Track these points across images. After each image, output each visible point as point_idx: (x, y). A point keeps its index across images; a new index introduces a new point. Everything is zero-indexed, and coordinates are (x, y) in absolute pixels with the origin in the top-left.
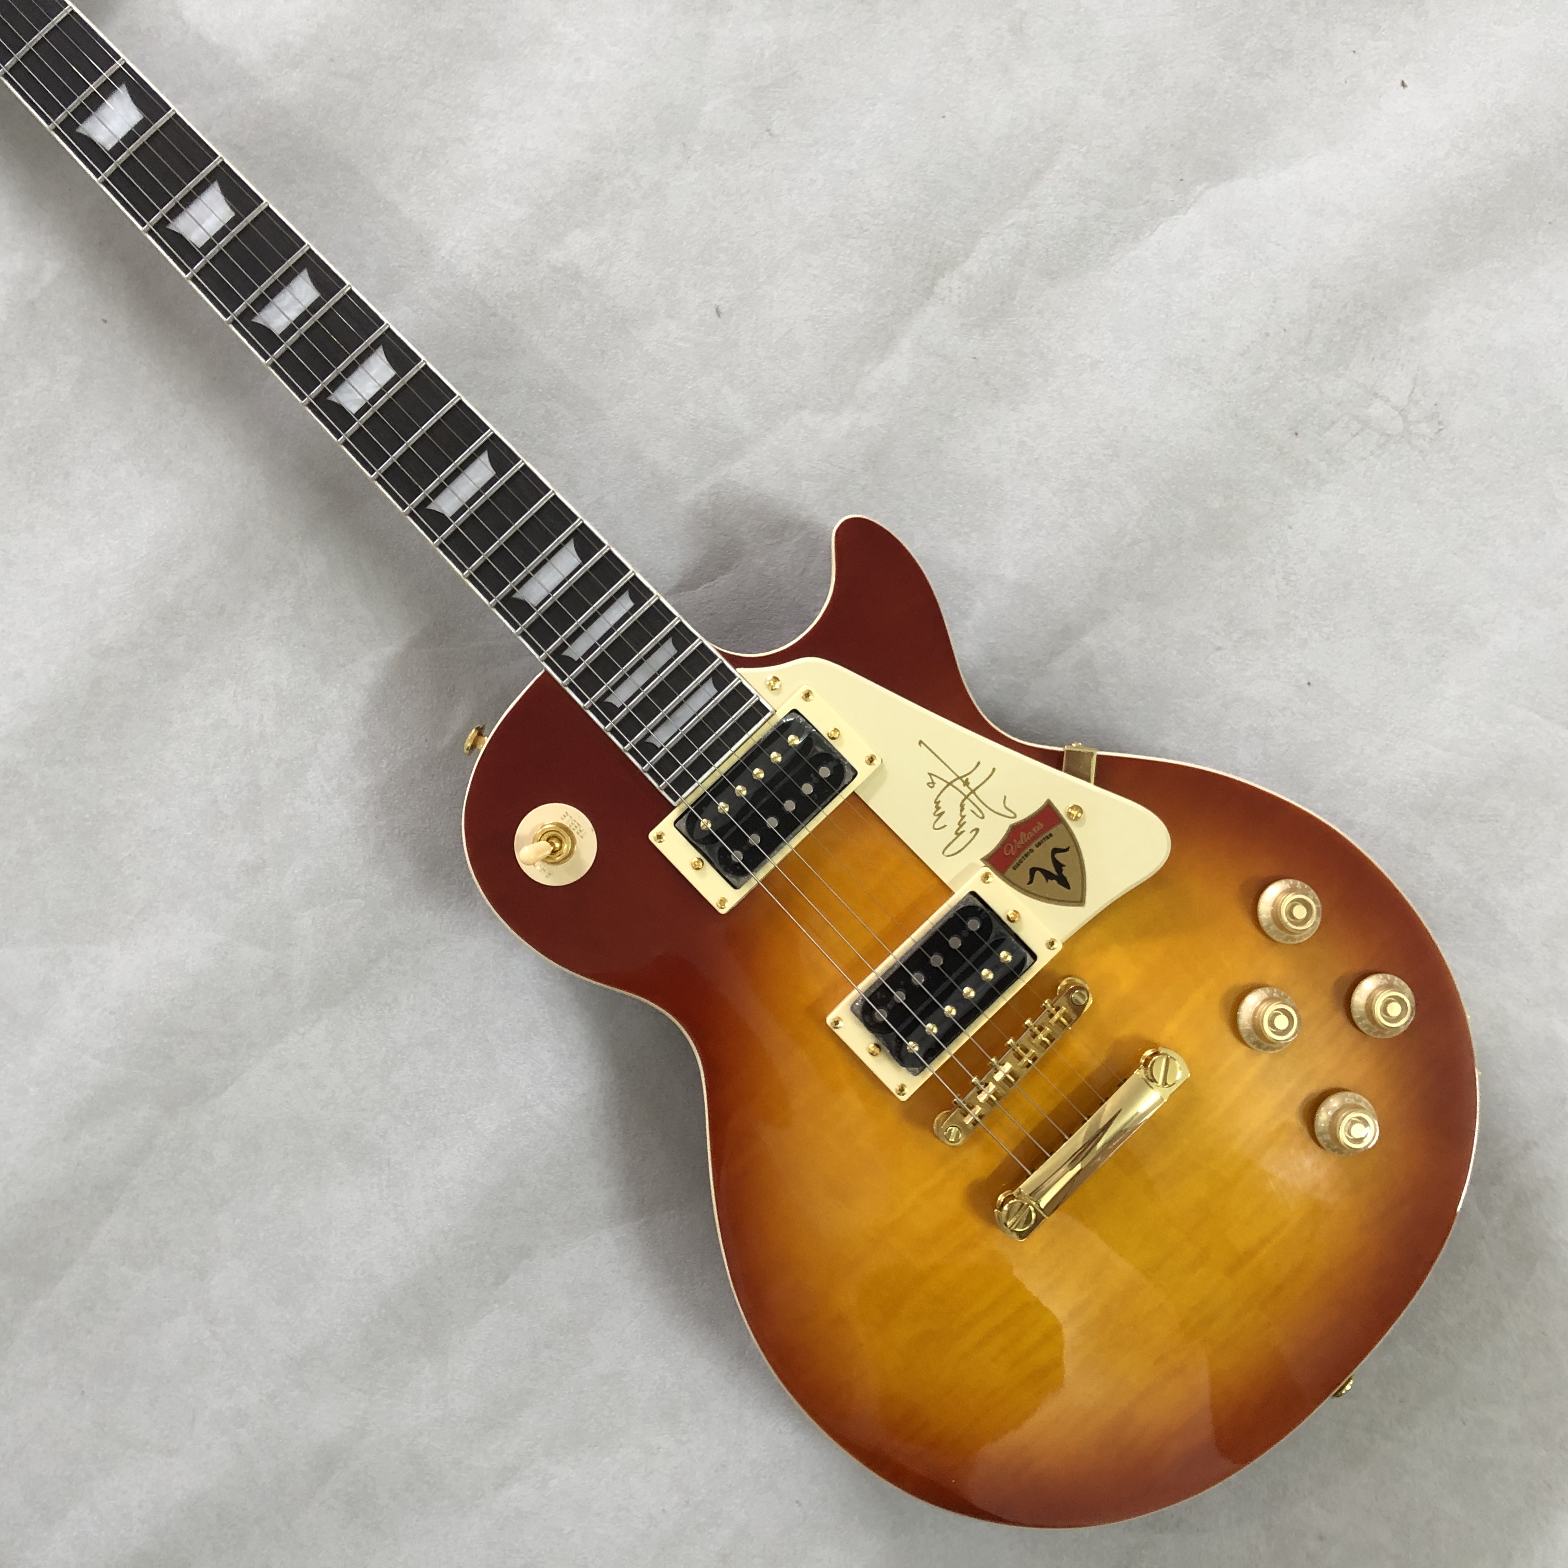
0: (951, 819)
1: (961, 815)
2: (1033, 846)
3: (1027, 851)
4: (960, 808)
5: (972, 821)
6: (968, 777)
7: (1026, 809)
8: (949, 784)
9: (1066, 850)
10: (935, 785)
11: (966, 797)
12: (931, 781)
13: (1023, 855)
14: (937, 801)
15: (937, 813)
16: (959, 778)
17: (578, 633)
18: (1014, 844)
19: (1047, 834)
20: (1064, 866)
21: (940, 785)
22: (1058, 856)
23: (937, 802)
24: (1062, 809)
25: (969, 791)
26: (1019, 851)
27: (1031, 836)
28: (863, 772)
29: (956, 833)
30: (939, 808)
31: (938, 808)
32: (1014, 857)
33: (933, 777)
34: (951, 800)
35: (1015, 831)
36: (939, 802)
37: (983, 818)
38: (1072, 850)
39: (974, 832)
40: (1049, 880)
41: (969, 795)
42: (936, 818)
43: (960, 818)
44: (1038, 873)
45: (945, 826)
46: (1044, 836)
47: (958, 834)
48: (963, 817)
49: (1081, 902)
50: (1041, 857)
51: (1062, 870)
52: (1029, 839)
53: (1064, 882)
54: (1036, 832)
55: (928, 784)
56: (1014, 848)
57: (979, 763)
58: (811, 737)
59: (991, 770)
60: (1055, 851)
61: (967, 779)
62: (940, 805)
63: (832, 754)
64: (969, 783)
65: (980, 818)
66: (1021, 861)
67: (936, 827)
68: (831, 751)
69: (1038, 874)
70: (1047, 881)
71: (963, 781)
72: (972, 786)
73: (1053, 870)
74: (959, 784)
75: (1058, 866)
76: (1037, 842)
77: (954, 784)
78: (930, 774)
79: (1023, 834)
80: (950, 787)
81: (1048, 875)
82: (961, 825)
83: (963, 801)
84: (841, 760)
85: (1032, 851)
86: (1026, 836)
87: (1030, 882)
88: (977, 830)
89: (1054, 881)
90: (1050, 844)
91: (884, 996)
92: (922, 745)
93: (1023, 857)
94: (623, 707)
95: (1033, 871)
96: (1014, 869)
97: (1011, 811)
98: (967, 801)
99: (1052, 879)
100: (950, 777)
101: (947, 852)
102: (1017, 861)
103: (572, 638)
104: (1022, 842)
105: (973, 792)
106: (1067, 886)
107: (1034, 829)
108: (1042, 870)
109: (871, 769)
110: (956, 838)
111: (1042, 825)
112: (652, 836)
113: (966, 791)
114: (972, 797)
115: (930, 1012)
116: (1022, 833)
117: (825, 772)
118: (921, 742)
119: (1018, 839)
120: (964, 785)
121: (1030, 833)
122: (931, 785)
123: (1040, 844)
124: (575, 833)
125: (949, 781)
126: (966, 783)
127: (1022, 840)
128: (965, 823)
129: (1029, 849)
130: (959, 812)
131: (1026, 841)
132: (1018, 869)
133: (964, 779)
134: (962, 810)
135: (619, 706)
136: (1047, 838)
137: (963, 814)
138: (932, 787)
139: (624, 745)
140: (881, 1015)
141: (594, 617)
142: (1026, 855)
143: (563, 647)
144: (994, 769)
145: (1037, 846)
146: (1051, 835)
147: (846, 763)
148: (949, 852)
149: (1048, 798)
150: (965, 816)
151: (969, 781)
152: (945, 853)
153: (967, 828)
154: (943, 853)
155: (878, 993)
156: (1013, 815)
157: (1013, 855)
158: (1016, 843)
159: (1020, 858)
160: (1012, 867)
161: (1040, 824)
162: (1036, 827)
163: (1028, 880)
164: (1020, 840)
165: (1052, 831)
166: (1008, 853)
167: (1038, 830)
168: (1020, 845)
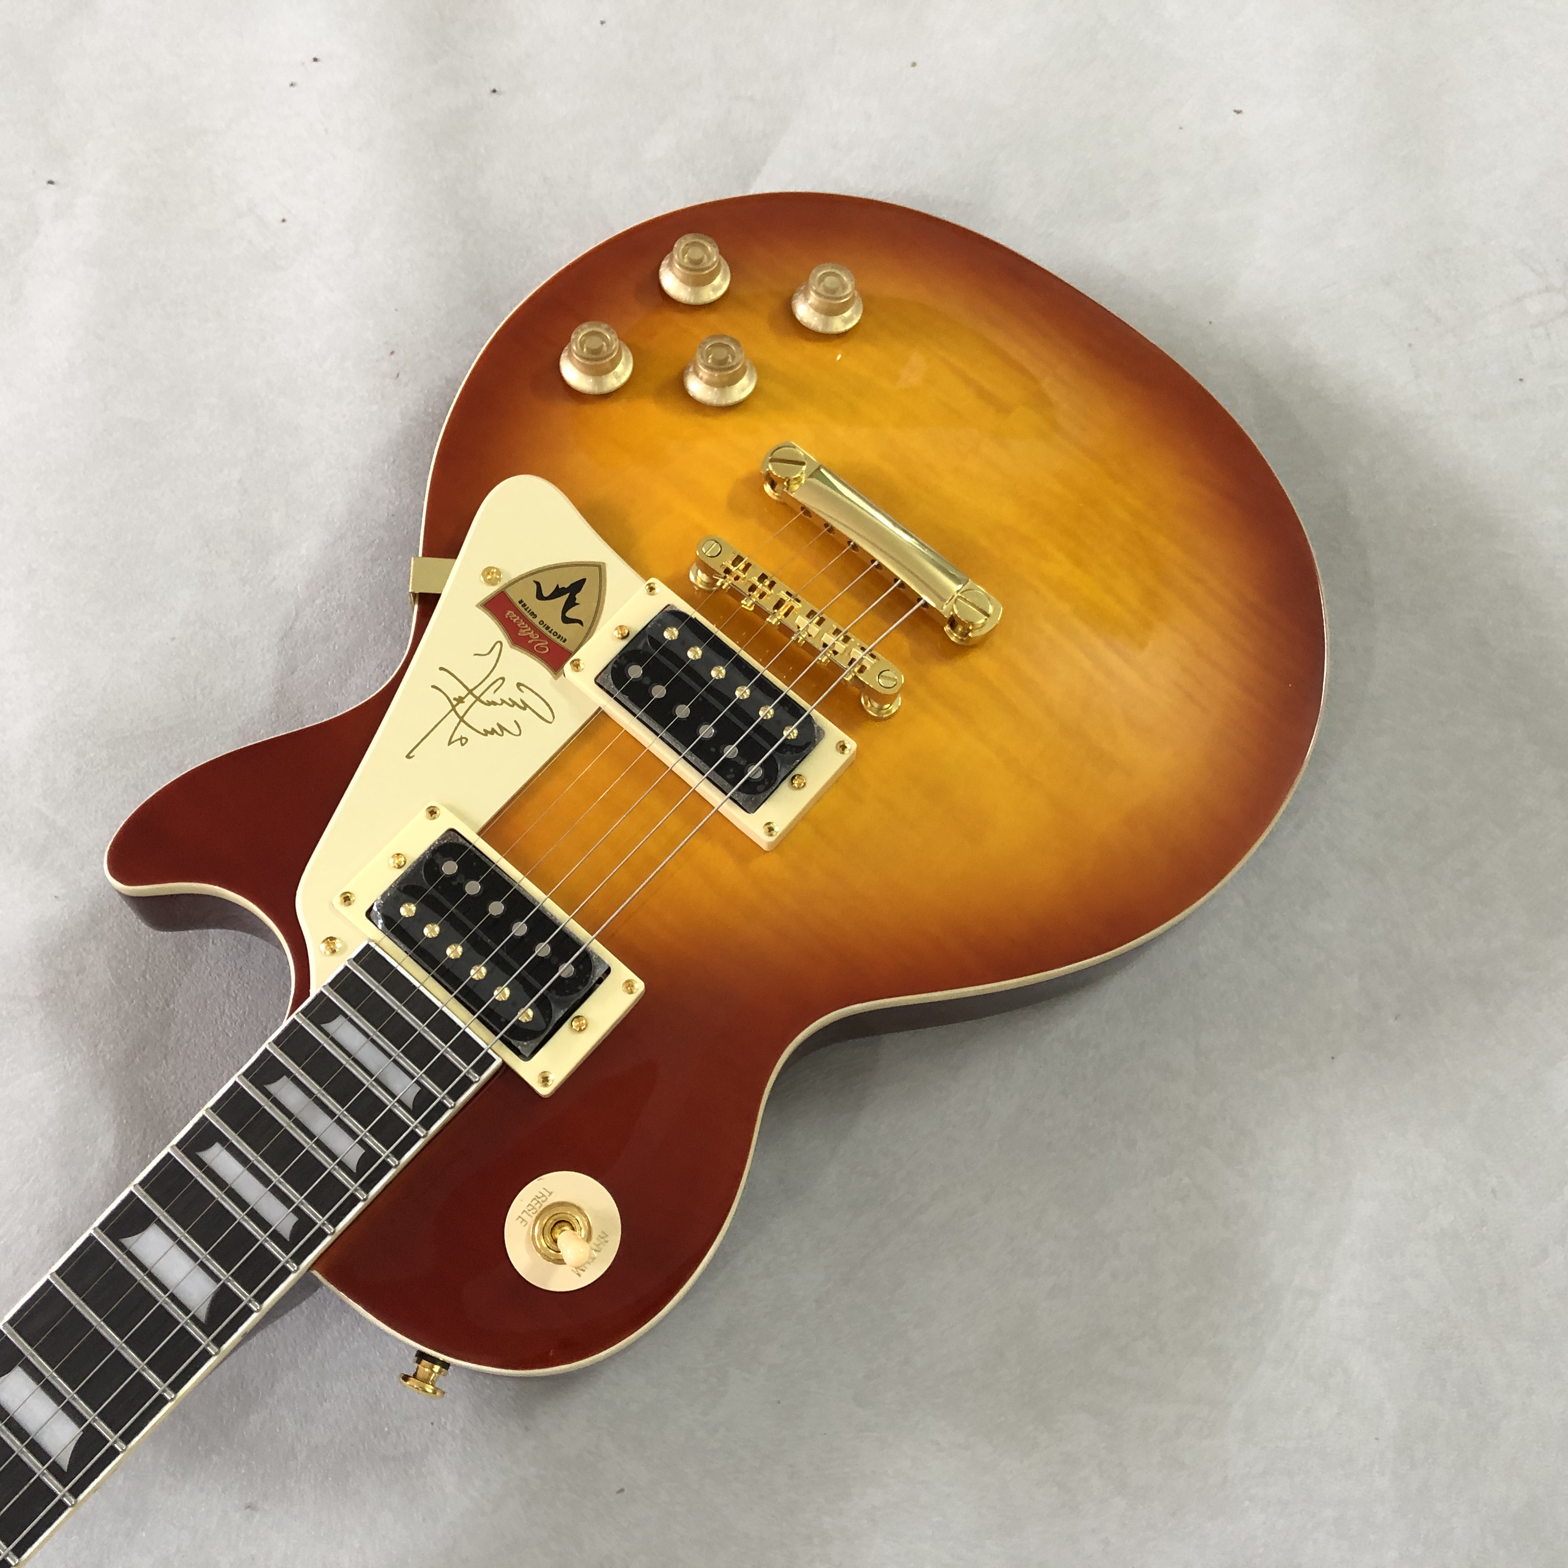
0: (506, 716)
1: (501, 704)
2: (536, 622)
3: (541, 628)
4: (493, 706)
5: (509, 691)
6: (452, 699)
7: (491, 630)
8: (462, 719)
9: (538, 584)
10: (463, 736)
11: (478, 699)
12: (459, 741)
13: (547, 632)
14: (484, 733)
15: (500, 732)
16: (454, 708)
17: (255, 1216)
18: (535, 643)
19: (520, 606)
20: (558, 586)
21: (463, 730)
22: (546, 593)
23: (486, 733)
24: (489, 591)
25: (470, 696)
26: (543, 636)
27: (523, 623)
28: (449, 823)
29: (524, 709)
30: (493, 729)
31: (493, 732)
33: (452, 741)
34: (481, 716)
35: (518, 641)
36: (485, 730)
37: (503, 679)
38: (537, 578)
39: (522, 687)
40: (576, 602)
41: (474, 696)
42: (505, 732)
43: (504, 705)
45: (515, 721)
46: (522, 609)
47: (525, 707)
48: (503, 702)
49: (600, 568)
50: (550, 612)
51: (563, 588)
52: (527, 626)
53: (578, 586)
54: (518, 618)
55: (462, 745)
56: (539, 642)
57: (433, 687)
58: (402, 889)
59: (442, 672)
60: (540, 596)
61: (455, 699)
62: (490, 730)
63: (424, 862)
64: (460, 697)
65: (503, 682)
66: (555, 634)
67: (517, 732)
68: (422, 861)
69: (570, 614)
70: (576, 604)
71: (457, 704)
72: (463, 692)
73: (565, 598)
74: (461, 709)
75: (558, 592)
76: (530, 617)
77: (461, 715)
78: (450, 743)
79: (522, 633)
80: (465, 718)
81: (571, 603)
82: (514, 704)
83: (482, 702)
84: (432, 848)
85: (541, 622)
86: (523, 629)
87: (581, 622)
88: (519, 685)
89: (576, 596)
90: (534, 604)
91: (731, 770)
92: (411, 755)
93: (550, 632)
94: (362, 1143)
95: (566, 620)
96: (565, 640)
97: (493, 648)
98: (483, 698)
99: (575, 599)
100: (453, 719)
101: (550, 718)
102: (555, 638)
103: (263, 1224)
104: (531, 634)
105: (470, 692)
106: (583, 581)
107: (515, 620)
108: (565, 610)
109: (442, 811)
110: (530, 708)
111: (510, 612)
112: (544, 1091)
113: (470, 699)
114: (477, 692)
115: (744, 712)
116: (519, 634)
117: (450, 868)
118: (408, 757)
119: (528, 638)
120: (463, 702)
121: (519, 625)
122: (464, 741)
123: (533, 614)
124: (545, 1205)
125: (458, 720)
126: (460, 700)
127: (529, 634)
128: (510, 699)
130: (497, 706)
131: (529, 629)
132: (564, 637)
133: (455, 703)
134: (494, 703)
135: (360, 1151)
136: (524, 605)
137: (500, 702)
138: (467, 740)
139: (419, 1137)
140: (754, 771)
141: (233, 1195)
142: (548, 628)
143: (276, 1237)
144: (441, 669)
145: (535, 616)
146: (521, 602)
147: (437, 843)
148: (548, 716)
149: (477, 606)
150: (501, 700)
151: (457, 697)
152: (551, 721)
153: (517, 696)
154: (551, 723)
155: (728, 776)
156: (499, 644)
157: (547, 643)
158: (532, 641)
159: (551, 635)
160: (561, 643)
161: (508, 614)
162: (511, 619)
163: (578, 625)
164: (529, 635)
165: (516, 600)
166: (545, 649)
167: (515, 616)
168: (535, 636)
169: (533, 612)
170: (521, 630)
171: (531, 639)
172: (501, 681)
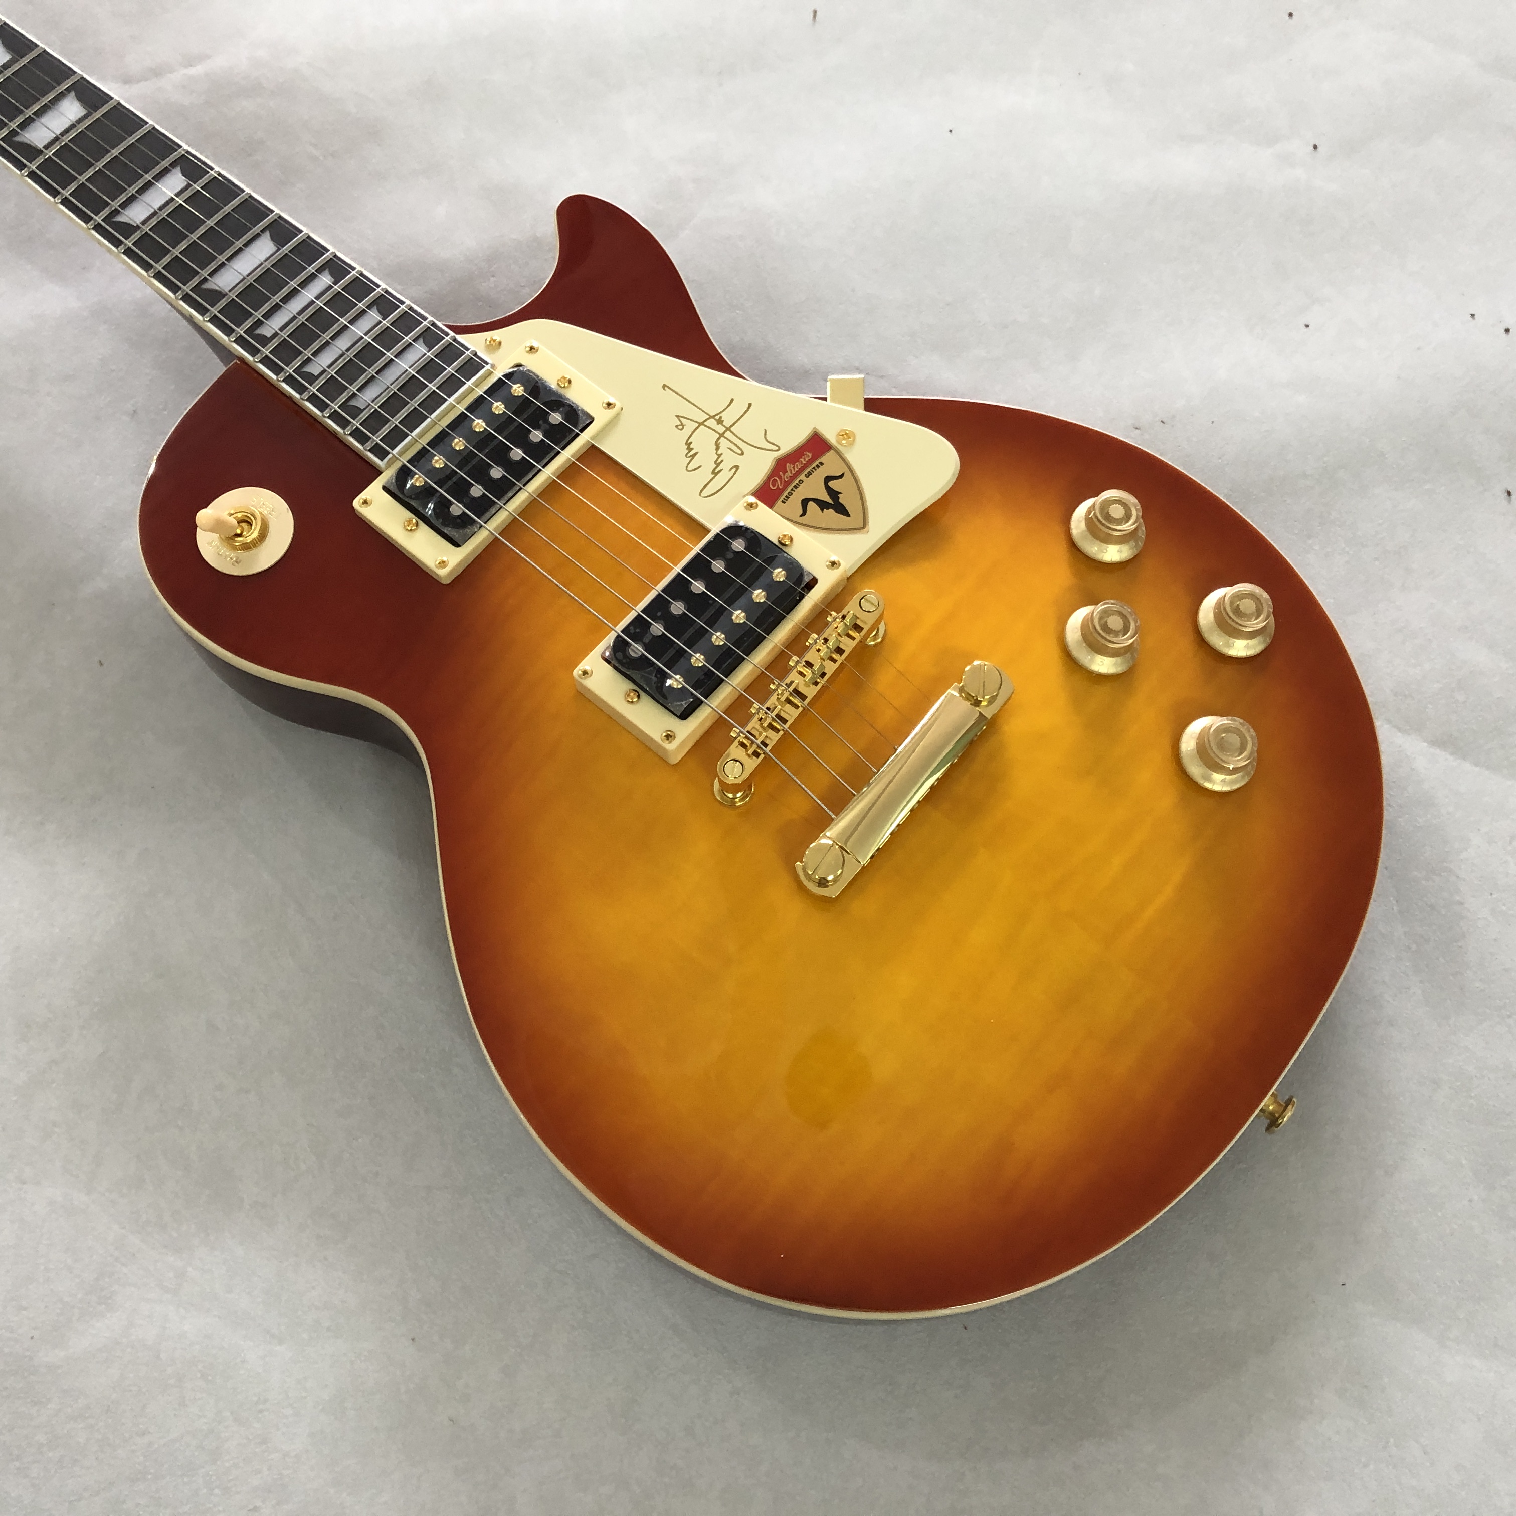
0: (706, 459)
1: (716, 453)
2: (802, 477)
3: (797, 482)
4: (715, 447)
5: (729, 459)
6: (721, 415)
7: (791, 441)
8: (702, 423)
9: (842, 476)
10: (685, 427)
11: (722, 435)
12: (679, 423)
13: (792, 487)
14: (689, 442)
15: (689, 455)
16: (711, 417)
17: (276, 308)
18: (780, 477)
19: (817, 463)
20: (840, 493)
21: (690, 426)
22: (831, 484)
23: (688, 444)
24: (830, 436)
25: (724, 429)
26: (787, 484)
27: (799, 467)
28: (601, 417)
29: (713, 473)
30: (692, 449)
31: (690, 449)
32: (782, 491)
33: (681, 418)
34: (704, 440)
35: (781, 464)
36: (691, 443)
37: (742, 454)
38: (848, 475)
39: (734, 470)
40: (825, 510)
41: (725, 432)
42: (690, 458)
43: (717, 457)
44: (811, 504)
45: (700, 467)
46: (814, 465)
47: (715, 473)
48: (720, 456)
49: (862, 528)
51: (838, 498)
52: (796, 470)
53: (841, 510)
54: (804, 462)
55: (677, 426)
56: (781, 481)
57: (732, 400)
58: (537, 384)
59: (747, 406)
60: (828, 479)
61: (721, 417)
62: (691, 446)
63: (563, 401)
64: (723, 421)
65: (739, 454)
66: (790, 494)
67: (689, 468)
68: (562, 398)
69: (811, 506)
70: (822, 510)
71: (716, 419)
72: (727, 423)
73: (828, 499)
74: (712, 423)
75: (834, 494)
76: (806, 472)
77: (706, 423)
78: (678, 416)
79: (789, 466)
80: (702, 427)
81: (823, 505)
82: (718, 465)
83: (719, 439)
84: (574, 405)
85: (801, 482)
86: (794, 468)
87: (802, 516)
88: (737, 467)
89: (830, 510)
91: (638, 630)
92: (666, 388)
93: (792, 490)
94: (323, 372)
95: (805, 503)
96: (783, 502)
97: (773, 444)
98: (722, 439)
99: (828, 509)
100: (702, 417)
101: (704, 494)
102: (786, 494)
103: (268, 315)
104: (789, 474)
105: (728, 429)
106: (848, 515)
107: (802, 460)
108: (816, 501)
109: (611, 413)
110: (713, 478)
111: (810, 455)
112: (356, 503)
113: (721, 429)
114: (728, 434)
115: (700, 640)
116: (788, 464)
117: (555, 418)
118: (664, 386)
119: (785, 472)
120: (718, 424)
121: (797, 463)
122: (680, 427)
123: (809, 474)
124: (266, 515)
125: (700, 421)
126: (720, 421)
127: (789, 472)
128: (722, 461)
129: (798, 479)
130: (715, 451)
131: (793, 472)
132: (787, 502)
133: (717, 417)
134: (718, 448)
135: (317, 372)
136: (818, 466)
137: (719, 452)
138: (681, 430)
139: (324, 411)
141: (294, 293)
142: (796, 487)
143: (258, 324)
144: (750, 405)
145: (807, 476)
146: (821, 463)
147: (579, 408)
148: (706, 492)
149: (815, 428)
150: (722, 454)
151: (722, 419)
152: (702, 495)
153: (725, 466)
154: (700, 494)
155: (631, 628)
156: (777, 448)
157: (780, 488)
158: (782, 475)
159: (789, 490)
160: (782, 499)
161: (808, 453)
162: (803, 457)
163: (801, 512)
164: (787, 472)
165: (823, 459)
166: (774, 486)
167: (807, 460)
168: (787, 477)
169: (811, 474)
170: (792, 466)
171: (784, 475)
172: (740, 452)
